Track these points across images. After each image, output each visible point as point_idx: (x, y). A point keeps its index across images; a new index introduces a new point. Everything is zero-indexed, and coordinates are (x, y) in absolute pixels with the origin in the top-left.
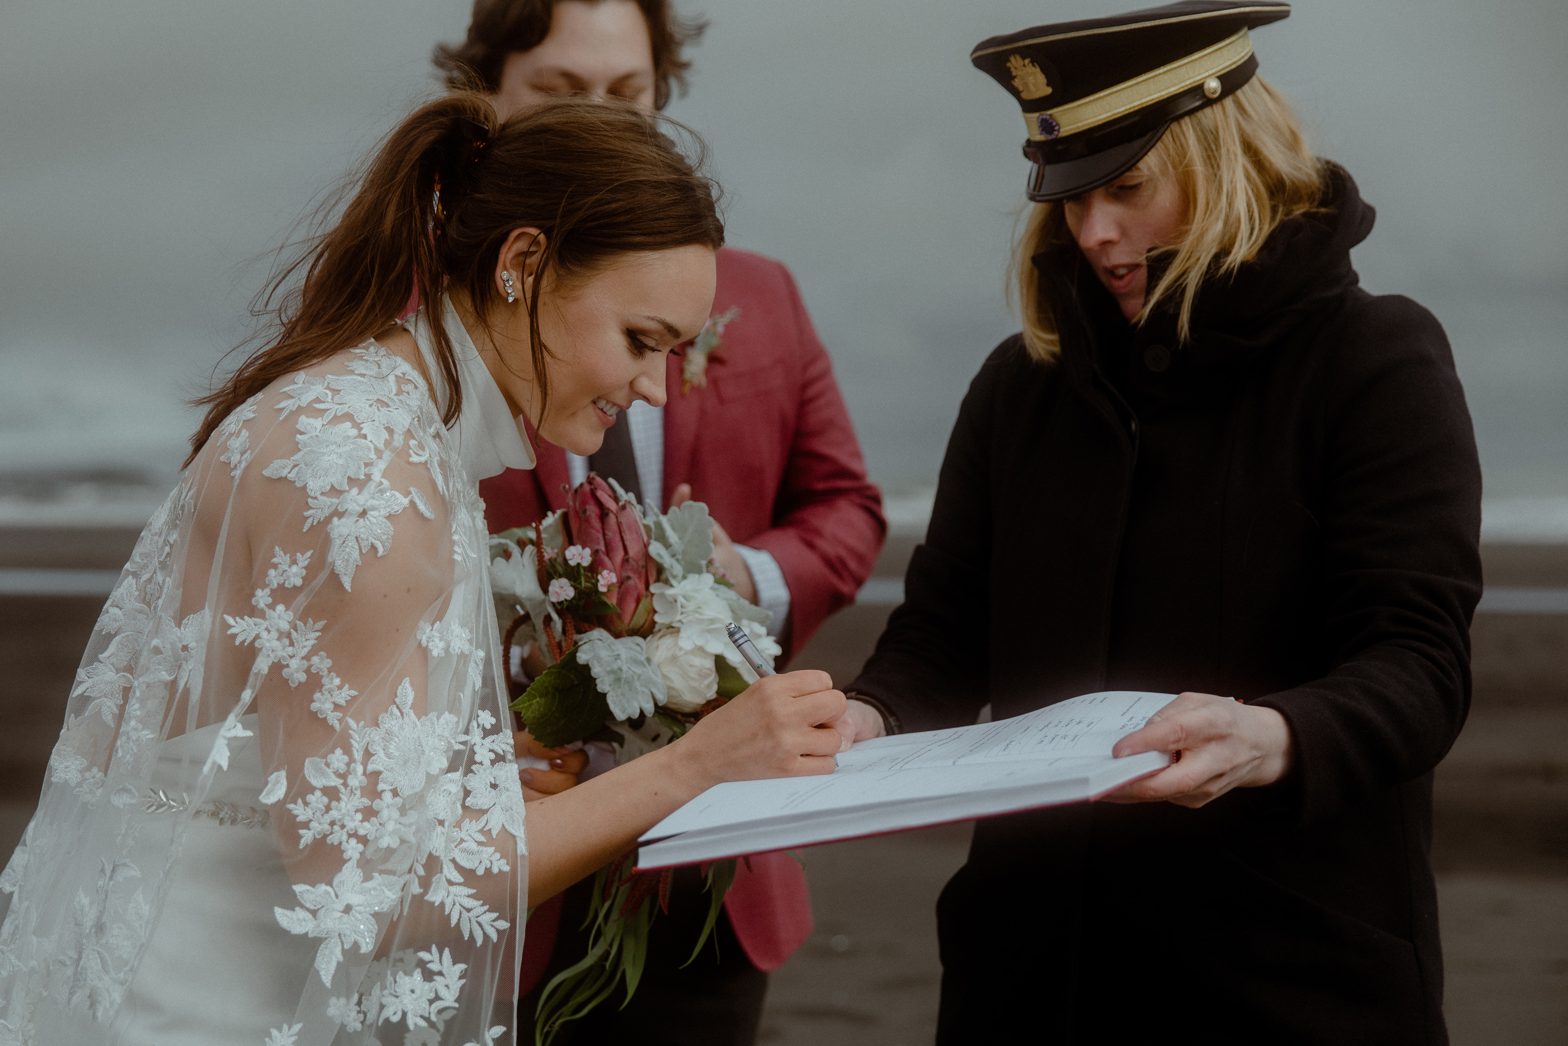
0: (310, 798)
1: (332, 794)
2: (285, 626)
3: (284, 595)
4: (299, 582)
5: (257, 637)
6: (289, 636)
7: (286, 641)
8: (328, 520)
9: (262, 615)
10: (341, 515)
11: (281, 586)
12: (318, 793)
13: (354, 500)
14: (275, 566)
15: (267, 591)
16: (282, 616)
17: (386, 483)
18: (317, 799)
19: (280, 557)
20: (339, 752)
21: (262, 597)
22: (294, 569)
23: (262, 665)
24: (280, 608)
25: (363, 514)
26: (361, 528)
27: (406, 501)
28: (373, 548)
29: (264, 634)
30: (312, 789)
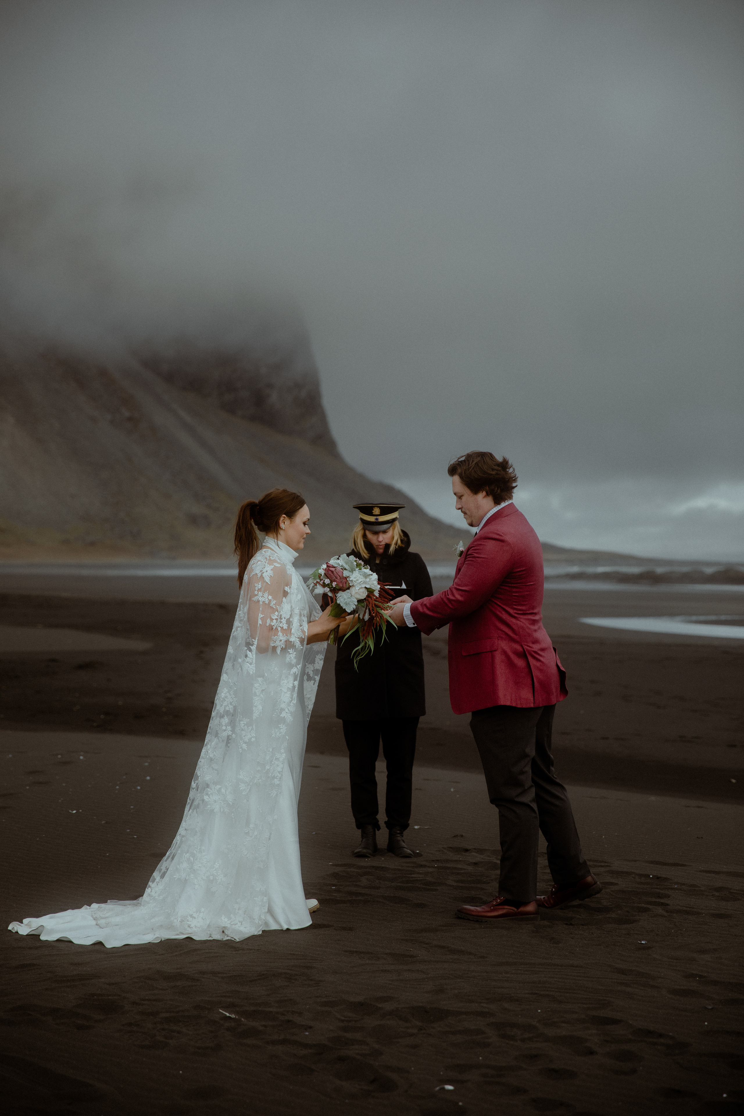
0: (273, 621)
1: (277, 619)
2: (262, 595)
3: (259, 590)
4: (261, 587)
5: (258, 599)
6: (263, 596)
7: (263, 597)
8: (262, 575)
9: (257, 595)
10: (263, 573)
11: (258, 589)
12: (274, 620)
13: (264, 570)
14: (256, 587)
15: (256, 591)
16: (260, 594)
17: (268, 565)
18: (275, 621)
19: (256, 585)
20: (276, 612)
21: (256, 592)
22: (259, 585)
23: (261, 603)
24: (259, 593)
25: (267, 571)
26: (268, 573)
27: (273, 566)
28: (271, 576)
29: (259, 598)
30: (273, 619)
